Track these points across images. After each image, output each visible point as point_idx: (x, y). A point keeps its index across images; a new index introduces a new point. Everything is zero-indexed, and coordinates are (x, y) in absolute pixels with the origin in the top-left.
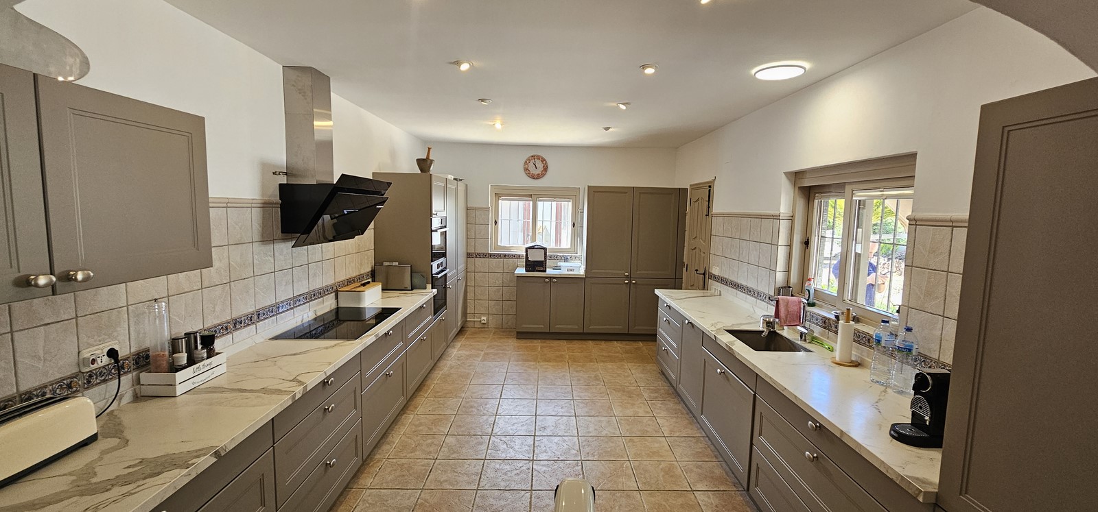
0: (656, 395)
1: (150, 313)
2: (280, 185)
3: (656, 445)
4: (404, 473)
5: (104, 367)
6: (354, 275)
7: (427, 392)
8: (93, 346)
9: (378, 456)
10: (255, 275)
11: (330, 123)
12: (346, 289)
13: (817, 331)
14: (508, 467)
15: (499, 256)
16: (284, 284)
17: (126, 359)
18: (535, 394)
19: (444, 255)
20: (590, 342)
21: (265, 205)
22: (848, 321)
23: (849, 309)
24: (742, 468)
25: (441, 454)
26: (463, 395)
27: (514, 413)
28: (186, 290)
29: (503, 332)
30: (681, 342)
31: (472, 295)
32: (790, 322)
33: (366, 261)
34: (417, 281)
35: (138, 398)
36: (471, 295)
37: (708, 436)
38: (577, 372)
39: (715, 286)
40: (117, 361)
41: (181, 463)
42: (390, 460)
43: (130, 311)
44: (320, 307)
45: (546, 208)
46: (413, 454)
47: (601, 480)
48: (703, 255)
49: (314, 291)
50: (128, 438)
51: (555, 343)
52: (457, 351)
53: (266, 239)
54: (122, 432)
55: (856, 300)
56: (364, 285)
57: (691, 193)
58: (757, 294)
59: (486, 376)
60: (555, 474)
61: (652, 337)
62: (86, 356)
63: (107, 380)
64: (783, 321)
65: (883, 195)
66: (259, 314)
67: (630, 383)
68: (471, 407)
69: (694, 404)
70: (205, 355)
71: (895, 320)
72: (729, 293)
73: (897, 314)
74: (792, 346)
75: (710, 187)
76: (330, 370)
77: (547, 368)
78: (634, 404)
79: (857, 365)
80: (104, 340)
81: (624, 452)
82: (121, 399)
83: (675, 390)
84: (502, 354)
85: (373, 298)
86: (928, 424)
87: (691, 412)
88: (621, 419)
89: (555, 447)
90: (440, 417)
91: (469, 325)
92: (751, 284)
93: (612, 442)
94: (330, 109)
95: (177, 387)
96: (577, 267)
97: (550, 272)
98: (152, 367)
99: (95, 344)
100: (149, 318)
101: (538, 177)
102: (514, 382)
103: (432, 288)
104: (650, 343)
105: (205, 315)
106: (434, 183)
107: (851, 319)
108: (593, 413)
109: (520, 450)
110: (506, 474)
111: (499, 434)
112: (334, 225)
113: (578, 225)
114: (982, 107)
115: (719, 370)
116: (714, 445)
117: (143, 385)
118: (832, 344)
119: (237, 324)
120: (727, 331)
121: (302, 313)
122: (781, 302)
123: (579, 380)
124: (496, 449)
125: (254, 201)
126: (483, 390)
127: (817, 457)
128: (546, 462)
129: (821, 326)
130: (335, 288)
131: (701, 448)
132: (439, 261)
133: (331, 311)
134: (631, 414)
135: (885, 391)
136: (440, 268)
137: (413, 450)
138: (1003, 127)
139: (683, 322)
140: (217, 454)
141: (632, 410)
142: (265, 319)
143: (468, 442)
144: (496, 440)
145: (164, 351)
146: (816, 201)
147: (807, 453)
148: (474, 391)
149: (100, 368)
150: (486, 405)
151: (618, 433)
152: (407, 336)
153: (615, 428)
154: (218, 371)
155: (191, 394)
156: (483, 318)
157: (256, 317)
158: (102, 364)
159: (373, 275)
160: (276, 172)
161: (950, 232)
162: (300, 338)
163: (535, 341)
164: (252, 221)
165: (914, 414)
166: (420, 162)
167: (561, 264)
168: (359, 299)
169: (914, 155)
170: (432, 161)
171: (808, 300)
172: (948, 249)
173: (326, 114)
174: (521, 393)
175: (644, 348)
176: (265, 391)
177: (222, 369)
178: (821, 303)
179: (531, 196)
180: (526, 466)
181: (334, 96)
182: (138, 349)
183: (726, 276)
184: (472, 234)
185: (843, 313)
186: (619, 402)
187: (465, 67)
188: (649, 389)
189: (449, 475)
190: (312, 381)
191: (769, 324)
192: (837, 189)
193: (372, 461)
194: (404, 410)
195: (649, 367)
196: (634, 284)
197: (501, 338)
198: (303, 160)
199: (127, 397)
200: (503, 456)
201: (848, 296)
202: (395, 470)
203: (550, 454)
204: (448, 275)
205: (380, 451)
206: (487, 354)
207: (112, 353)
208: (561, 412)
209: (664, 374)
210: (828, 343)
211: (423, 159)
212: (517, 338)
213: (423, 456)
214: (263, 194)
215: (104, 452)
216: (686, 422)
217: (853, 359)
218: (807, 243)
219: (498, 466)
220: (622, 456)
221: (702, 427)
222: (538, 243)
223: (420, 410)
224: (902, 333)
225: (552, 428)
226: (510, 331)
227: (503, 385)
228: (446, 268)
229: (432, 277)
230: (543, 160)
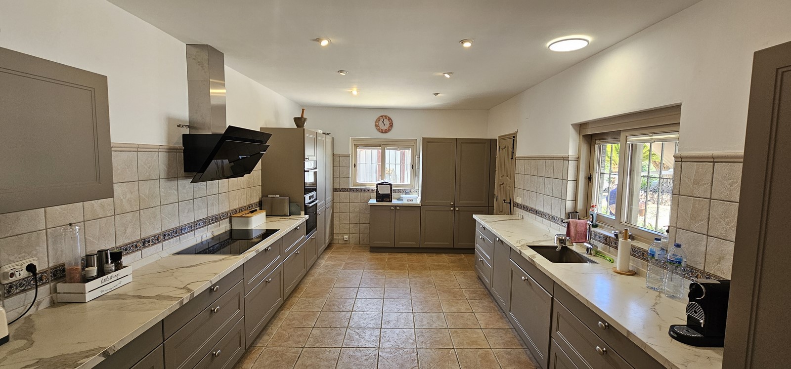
0: (474, 295)
1: (65, 235)
2: (183, 135)
3: (475, 336)
4: (278, 359)
5: (23, 279)
6: (245, 205)
7: (300, 293)
8: (13, 262)
9: (259, 345)
10: (161, 204)
11: (224, 91)
12: (239, 215)
13: (600, 246)
14: (359, 354)
15: (358, 190)
16: (186, 211)
17: (45, 272)
18: (383, 295)
19: (315, 190)
20: (425, 254)
21: (170, 151)
22: (626, 239)
23: (627, 229)
24: (542, 356)
25: (308, 343)
26: (328, 296)
27: (366, 310)
28: (101, 216)
29: (360, 247)
30: (493, 254)
31: (338, 219)
32: (578, 239)
33: (255, 194)
34: (293, 209)
35: (54, 304)
36: (336, 220)
37: (515, 328)
38: (414, 277)
39: (519, 212)
40: (35, 274)
41: (71, 363)
42: (267, 348)
43: (49, 233)
44: (217, 229)
45: (392, 155)
46: (286, 343)
47: (432, 365)
48: (509, 188)
49: (212, 216)
50: (34, 340)
51: (399, 255)
52: (325, 262)
53: (171, 176)
54: (32, 334)
55: (630, 222)
56: (252, 212)
57: (499, 142)
58: (551, 218)
59: (346, 280)
60: (396, 360)
61: (471, 250)
62: (6, 270)
63: (26, 290)
64: (573, 239)
65: (652, 139)
66: (165, 235)
67: (455, 286)
68: (334, 305)
69: (504, 303)
70: (114, 268)
71: (665, 238)
72: (529, 217)
73: (666, 233)
74: (580, 258)
75: (514, 137)
76: (215, 279)
77: (392, 275)
78: (458, 303)
79: (634, 273)
80: (24, 256)
81: (450, 341)
82: (38, 305)
83: (489, 291)
84: (359, 263)
85: (258, 222)
86: (702, 326)
87: (502, 310)
88: (448, 315)
89: (396, 337)
90: (310, 313)
91: (335, 242)
92: (546, 210)
93: (441, 334)
94: (224, 80)
95: (87, 295)
96: (415, 198)
97: (395, 202)
98: (67, 279)
99: (16, 260)
100: (65, 239)
101: (386, 132)
102: (366, 286)
103: (305, 214)
104: (470, 255)
105: (117, 236)
106: (307, 135)
107: (628, 237)
108: (426, 310)
109: (369, 340)
110: (357, 359)
111: (353, 327)
112: (232, 167)
113: (416, 167)
114: (755, 53)
115: (523, 277)
116: (519, 335)
117: (59, 293)
118: (613, 257)
119: (145, 242)
120: (529, 246)
121: (201, 234)
122: (571, 224)
123: (416, 284)
124: (351, 339)
125: (161, 147)
126: (343, 292)
127: (606, 351)
128: (389, 350)
129: (603, 243)
130: (229, 215)
131: (510, 338)
132: (311, 194)
133: (226, 232)
134: (455, 310)
135: (659, 296)
136: (312, 200)
137: (287, 340)
138: (777, 69)
139: (495, 240)
140: (105, 354)
141: (456, 307)
142: (169, 238)
143: (329, 333)
144: (351, 332)
145: (78, 266)
146: (597, 146)
147: (598, 347)
148: (336, 292)
149: (20, 280)
150: (345, 303)
151: (445, 326)
152: (284, 251)
153: (443, 322)
154: (124, 281)
155: (98, 301)
156: (345, 237)
157: (162, 237)
158: (22, 277)
159: (261, 205)
160: (180, 125)
161: (712, 166)
162: (200, 253)
163: (384, 254)
164: (160, 162)
165: (689, 317)
166: (296, 119)
167: (403, 196)
168: (247, 223)
169: (678, 107)
170: (305, 119)
171: (592, 222)
172: (711, 180)
173: (220, 83)
174: (372, 294)
175: (465, 259)
176: (159, 297)
177: (129, 279)
178: (602, 225)
179: (380, 146)
180: (372, 353)
181: (227, 68)
182: (55, 264)
183: (527, 204)
184: (337, 174)
185: (621, 233)
186: (447, 301)
187: (324, 43)
188: (469, 291)
189: (313, 360)
190: (199, 289)
191: (561, 241)
192: (614, 136)
193: (253, 349)
194: (281, 307)
195: (469, 273)
196: (458, 210)
197: (360, 252)
198: (201, 116)
199: (45, 303)
200: (356, 344)
201: (624, 218)
202: (272, 356)
203: (392, 343)
204: (318, 205)
205: (261, 341)
206: (348, 264)
207: (31, 268)
208: (402, 309)
209: (480, 279)
210: (609, 256)
211: (299, 118)
212: (370, 252)
213: (294, 345)
214: (169, 142)
215: (12, 353)
216: (498, 317)
217: (631, 269)
218: (590, 178)
219: (351, 353)
220: (449, 345)
221: (510, 321)
222: (386, 180)
223: (295, 307)
224: (672, 249)
225: (395, 322)
226: (365, 246)
227: (359, 288)
228: (316, 199)
229: (305, 206)
230: (390, 119)
